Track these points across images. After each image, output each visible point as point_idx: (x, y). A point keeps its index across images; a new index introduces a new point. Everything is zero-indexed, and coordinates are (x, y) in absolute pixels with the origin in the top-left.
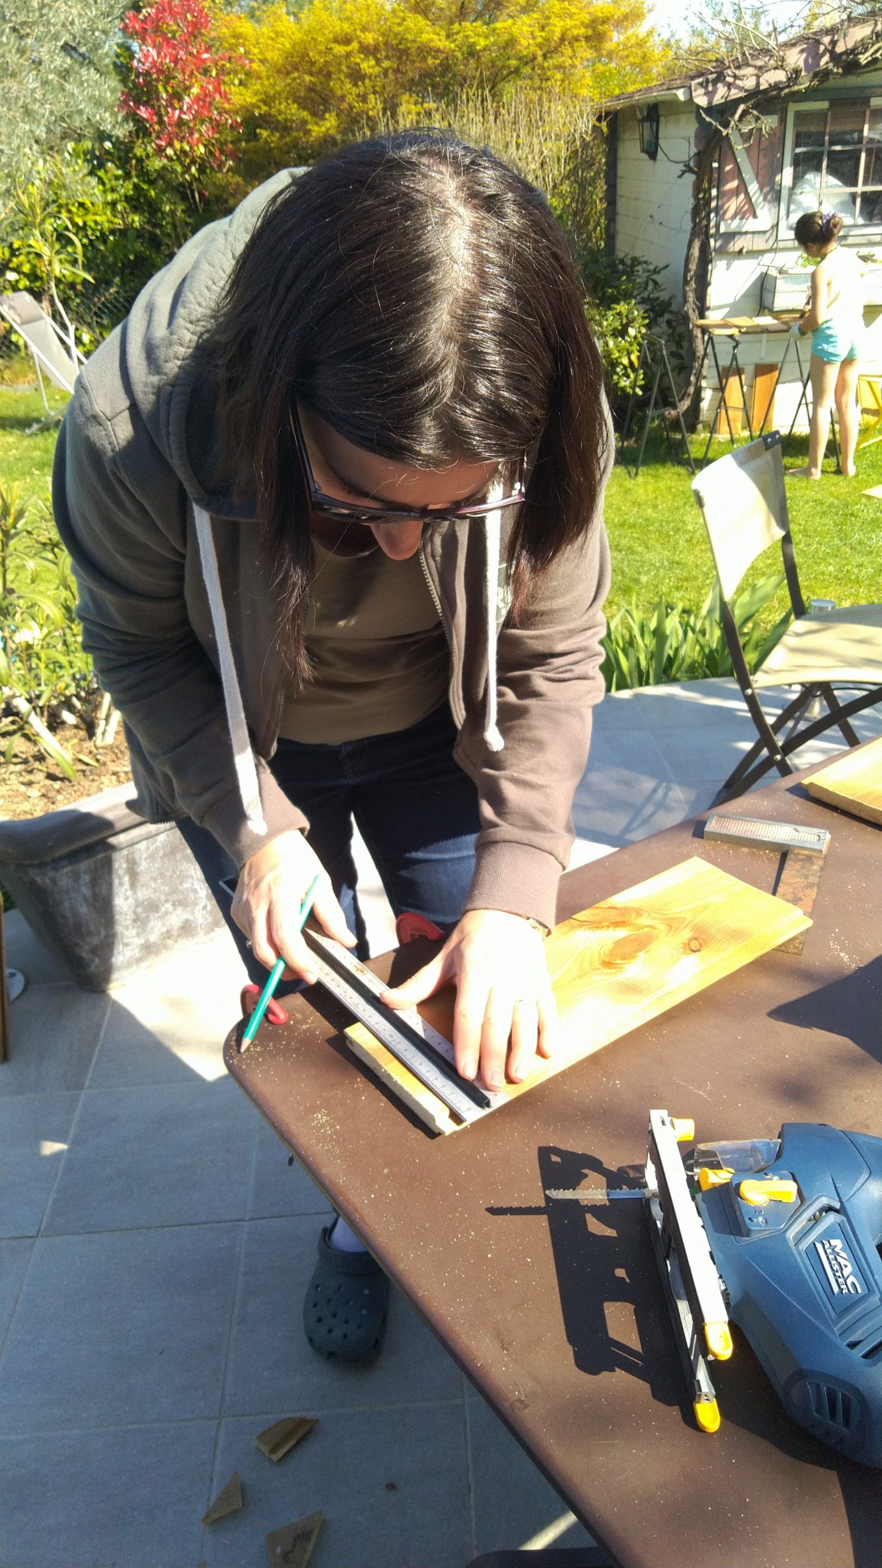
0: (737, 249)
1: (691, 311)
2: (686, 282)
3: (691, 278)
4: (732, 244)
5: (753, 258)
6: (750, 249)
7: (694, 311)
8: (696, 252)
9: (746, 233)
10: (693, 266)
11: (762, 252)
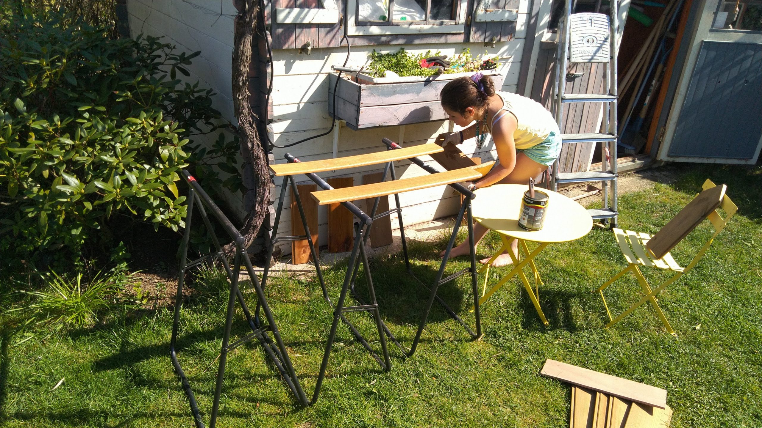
0: (299, 46)
1: (247, 126)
2: (236, 88)
3: (244, 83)
4: (292, 39)
5: (319, 59)
6: (316, 46)
7: (251, 126)
8: (247, 49)
9: (310, 26)
10: (246, 69)
11: (328, 50)
